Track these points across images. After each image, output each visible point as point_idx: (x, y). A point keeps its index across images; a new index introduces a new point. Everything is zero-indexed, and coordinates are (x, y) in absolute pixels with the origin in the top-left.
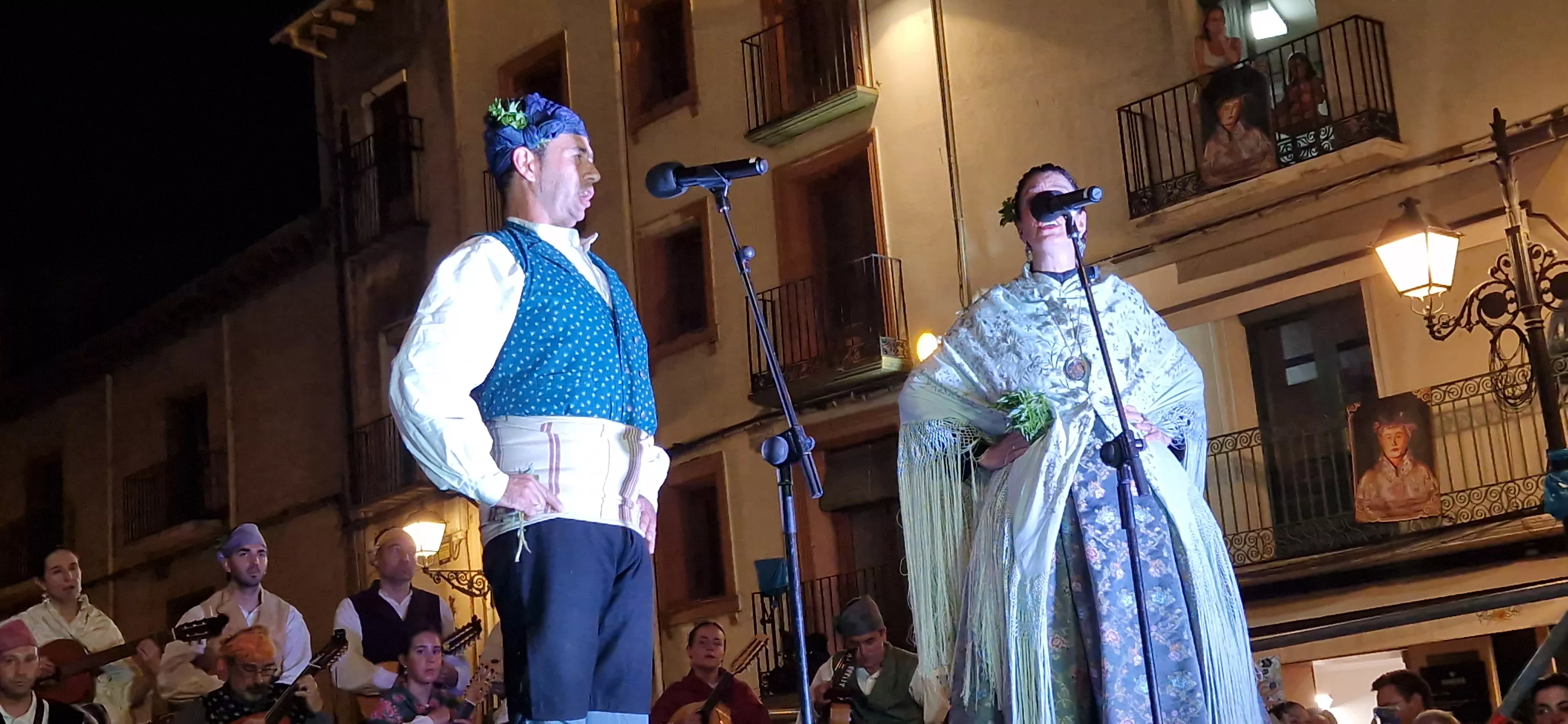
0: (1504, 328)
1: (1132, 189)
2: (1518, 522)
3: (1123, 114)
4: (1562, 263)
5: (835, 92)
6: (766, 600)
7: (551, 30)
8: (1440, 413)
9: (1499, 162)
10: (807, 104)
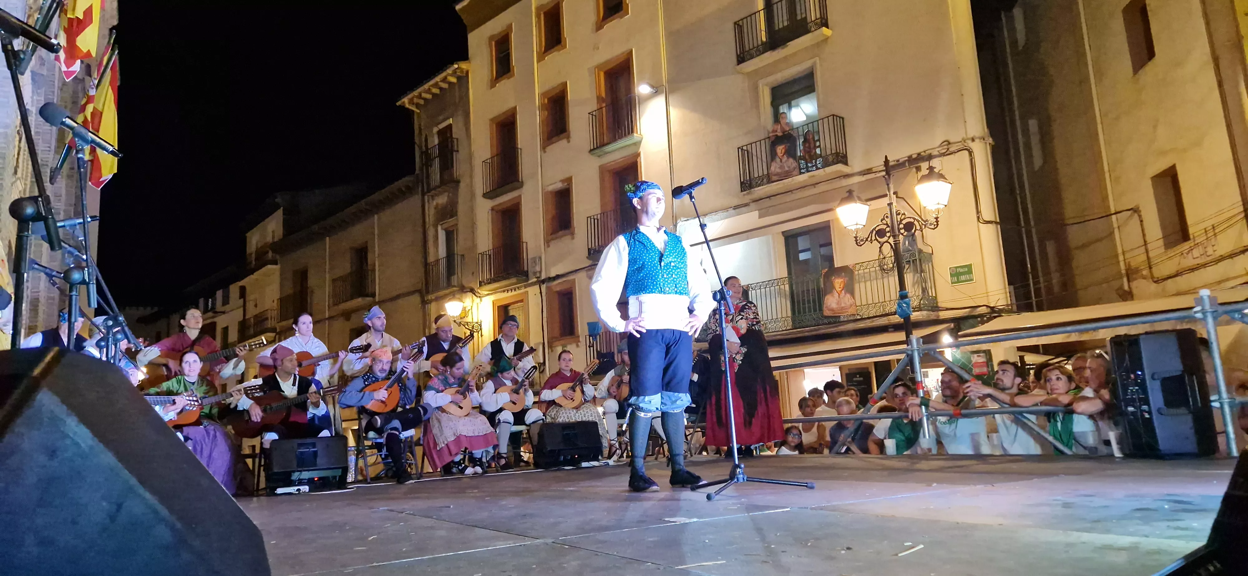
0: (885, 242)
1: (742, 180)
2: (885, 318)
3: (740, 150)
4: (908, 218)
5: (625, 135)
6: (591, 338)
7: (511, 105)
8: (858, 274)
9: (886, 177)
10: (614, 140)
